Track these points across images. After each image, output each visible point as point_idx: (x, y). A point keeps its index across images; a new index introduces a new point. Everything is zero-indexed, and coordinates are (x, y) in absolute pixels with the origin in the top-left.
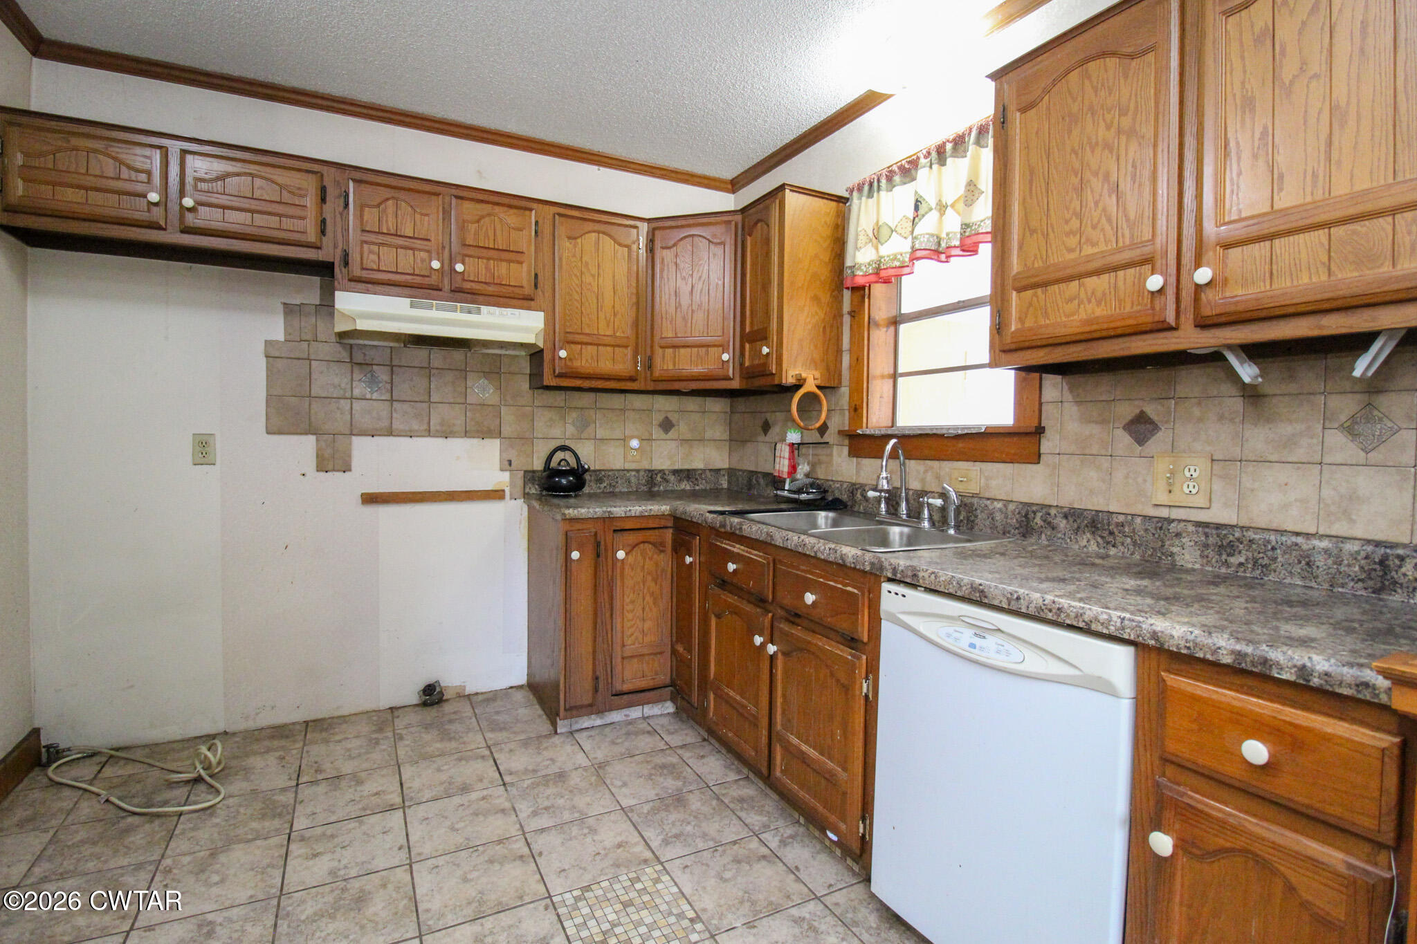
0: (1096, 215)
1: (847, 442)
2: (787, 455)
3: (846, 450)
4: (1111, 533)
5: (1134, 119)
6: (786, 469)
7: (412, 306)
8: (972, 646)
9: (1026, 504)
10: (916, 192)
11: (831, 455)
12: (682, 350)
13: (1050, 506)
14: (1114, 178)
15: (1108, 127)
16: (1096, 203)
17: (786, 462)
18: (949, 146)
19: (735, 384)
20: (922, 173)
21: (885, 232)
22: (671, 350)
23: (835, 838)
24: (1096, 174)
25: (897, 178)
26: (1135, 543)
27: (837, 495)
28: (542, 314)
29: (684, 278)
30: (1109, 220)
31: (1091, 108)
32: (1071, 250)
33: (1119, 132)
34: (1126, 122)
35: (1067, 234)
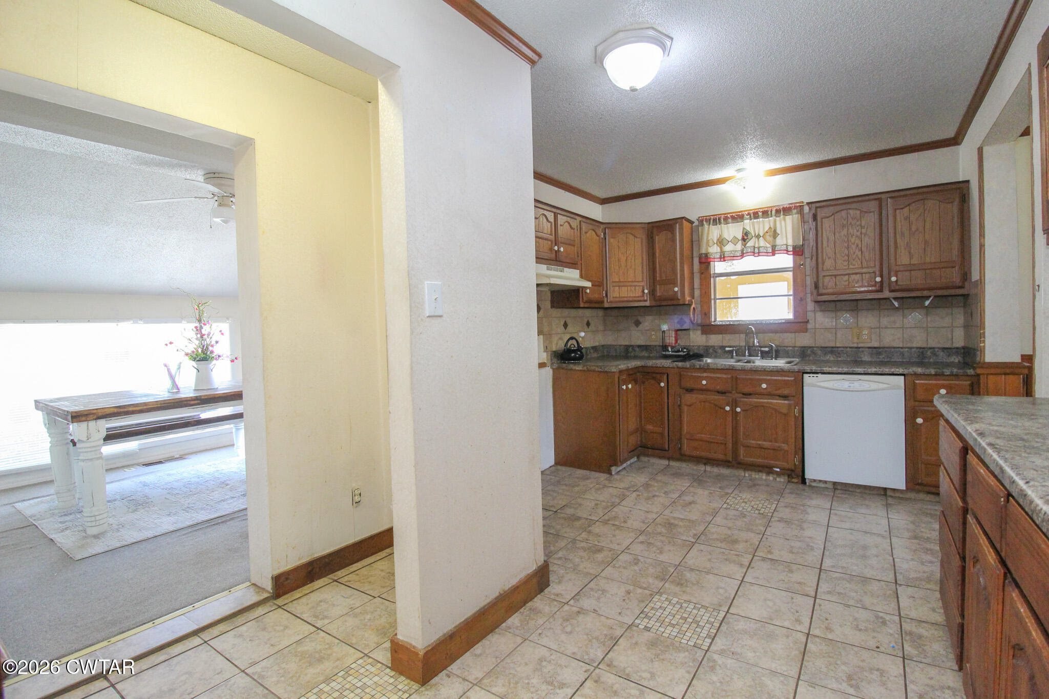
0: (854, 256)
1: (700, 328)
2: (674, 336)
3: (699, 332)
4: (839, 353)
5: (867, 231)
6: (674, 342)
7: (548, 269)
8: (850, 386)
9: (802, 347)
10: (744, 228)
11: (689, 335)
12: (623, 288)
13: (813, 347)
14: (860, 246)
15: (858, 231)
16: (854, 253)
17: (674, 339)
18: (760, 214)
19: (648, 304)
20: (747, 222)
21: (725, 242)
22: (617, 288)
23: (778, 470)
24: (854, 244)
25: (730, 220)
26: (847, 356)
27: (696, 351)
28: (578, 271)
29: (622, 253)
30: (859, 259)
31: (851, 224)
32: (845, 266)
33: (861, 233)
34: (864, 231)
35: (844, 261)
